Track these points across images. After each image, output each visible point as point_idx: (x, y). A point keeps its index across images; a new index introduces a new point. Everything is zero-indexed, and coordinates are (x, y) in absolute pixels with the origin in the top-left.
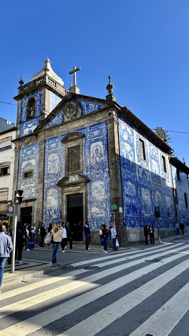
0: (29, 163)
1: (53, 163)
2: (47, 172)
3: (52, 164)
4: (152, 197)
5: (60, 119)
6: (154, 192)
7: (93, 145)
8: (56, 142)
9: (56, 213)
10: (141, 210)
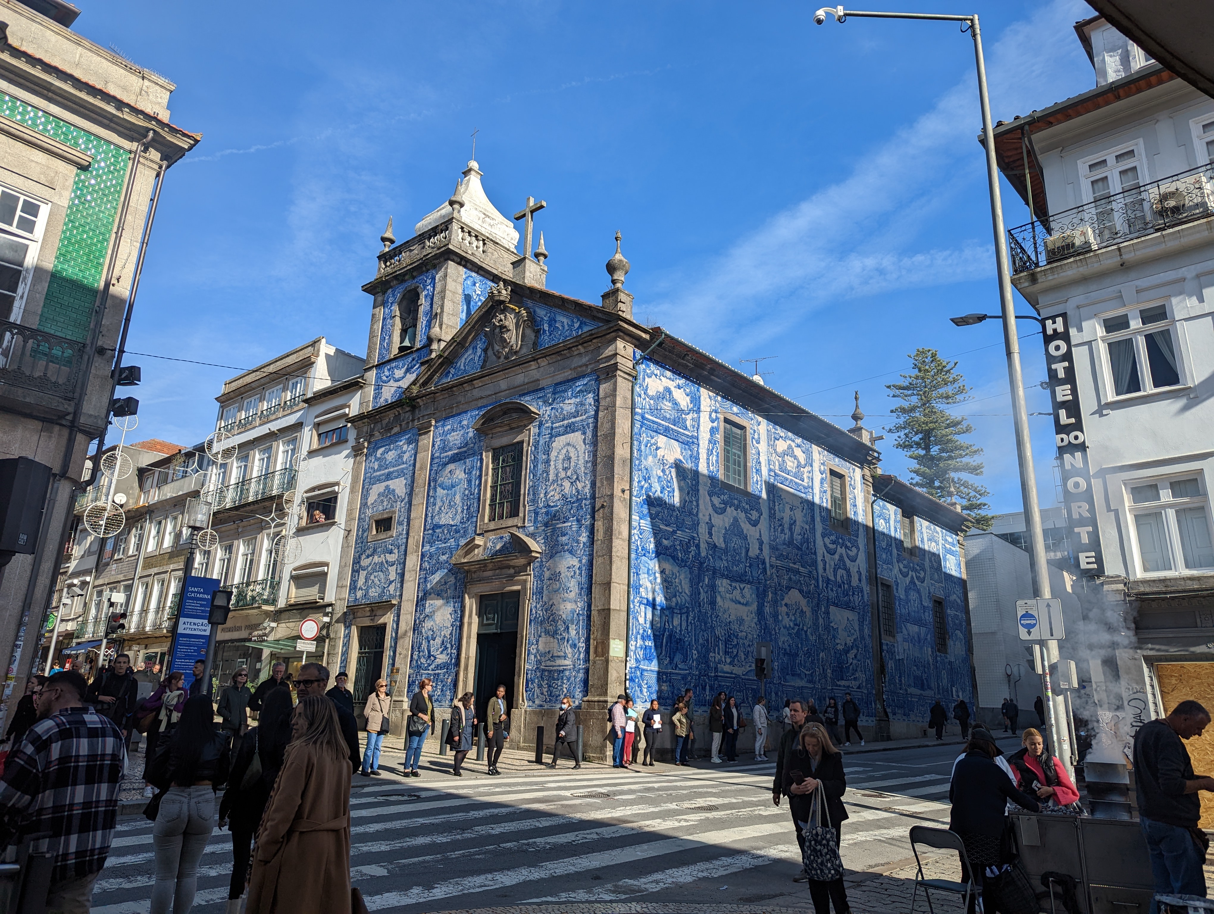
0: (387, 487)
1: (450, 492)
2: (432, 519)
3: (448, 495)
4: (767, 609)
5: (477, 358)
6: (776, 594)
7: (559, 442)
8: (463, 427)
9: (446, 648)
10: (708, 651)
